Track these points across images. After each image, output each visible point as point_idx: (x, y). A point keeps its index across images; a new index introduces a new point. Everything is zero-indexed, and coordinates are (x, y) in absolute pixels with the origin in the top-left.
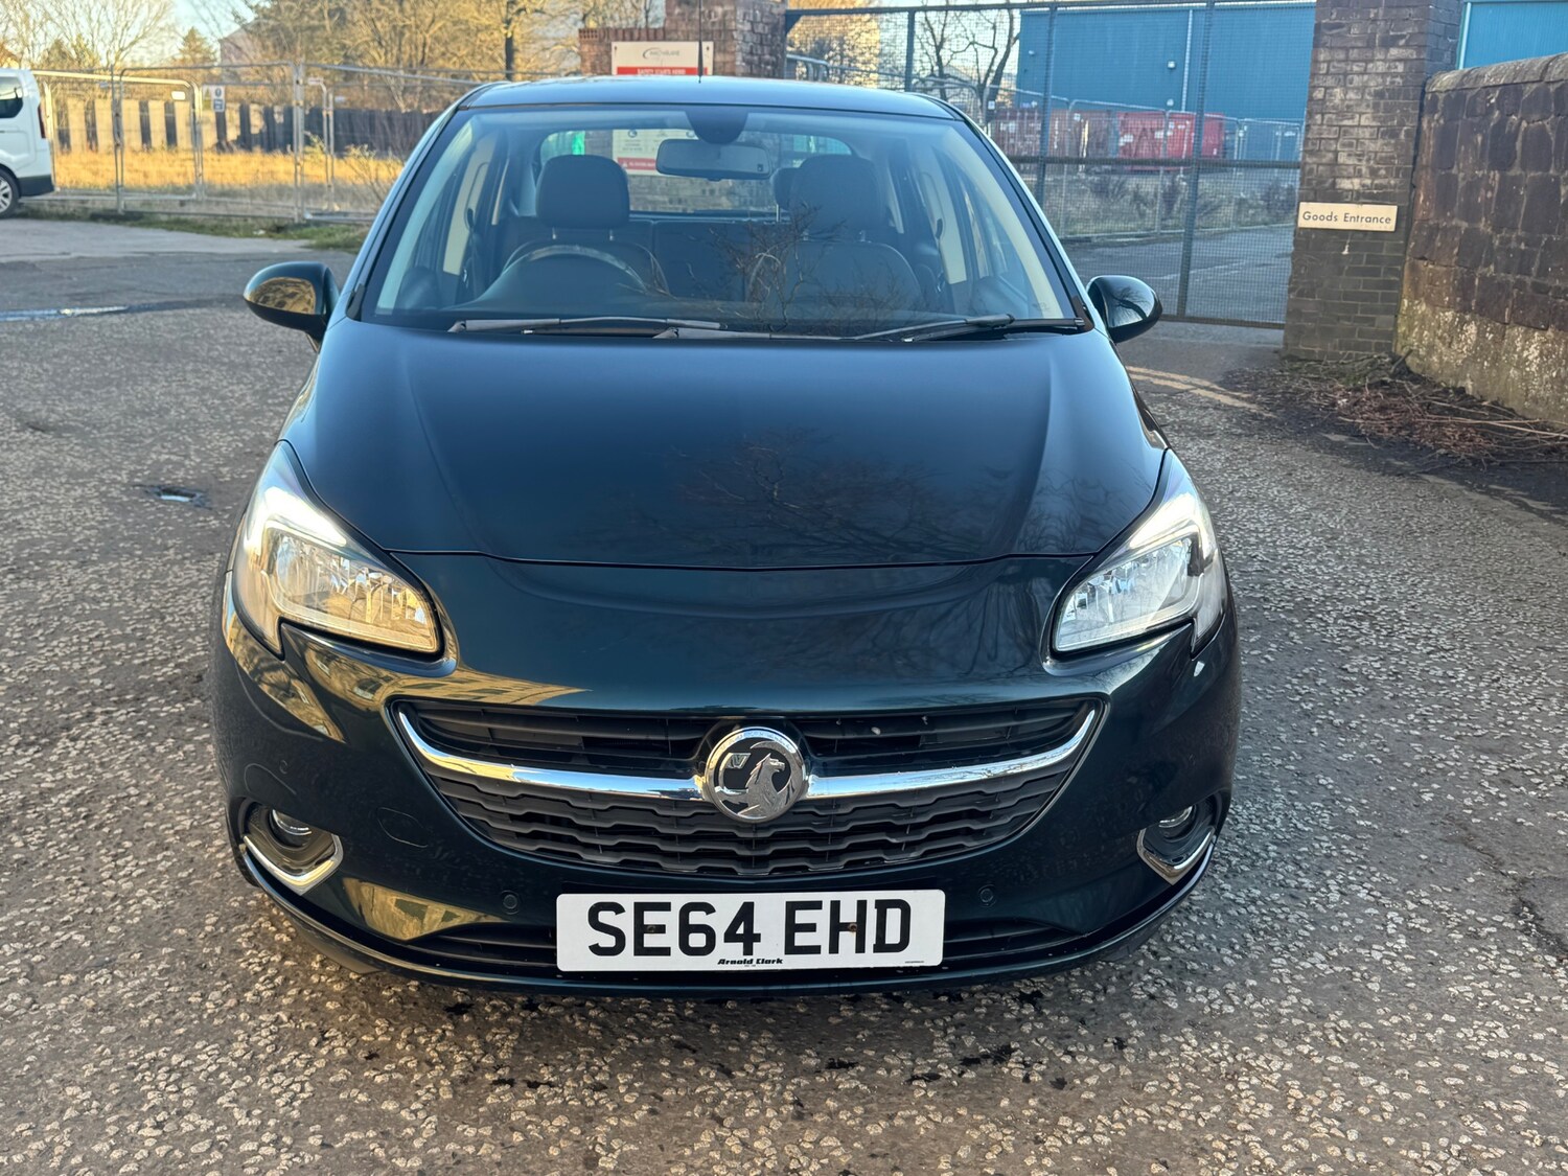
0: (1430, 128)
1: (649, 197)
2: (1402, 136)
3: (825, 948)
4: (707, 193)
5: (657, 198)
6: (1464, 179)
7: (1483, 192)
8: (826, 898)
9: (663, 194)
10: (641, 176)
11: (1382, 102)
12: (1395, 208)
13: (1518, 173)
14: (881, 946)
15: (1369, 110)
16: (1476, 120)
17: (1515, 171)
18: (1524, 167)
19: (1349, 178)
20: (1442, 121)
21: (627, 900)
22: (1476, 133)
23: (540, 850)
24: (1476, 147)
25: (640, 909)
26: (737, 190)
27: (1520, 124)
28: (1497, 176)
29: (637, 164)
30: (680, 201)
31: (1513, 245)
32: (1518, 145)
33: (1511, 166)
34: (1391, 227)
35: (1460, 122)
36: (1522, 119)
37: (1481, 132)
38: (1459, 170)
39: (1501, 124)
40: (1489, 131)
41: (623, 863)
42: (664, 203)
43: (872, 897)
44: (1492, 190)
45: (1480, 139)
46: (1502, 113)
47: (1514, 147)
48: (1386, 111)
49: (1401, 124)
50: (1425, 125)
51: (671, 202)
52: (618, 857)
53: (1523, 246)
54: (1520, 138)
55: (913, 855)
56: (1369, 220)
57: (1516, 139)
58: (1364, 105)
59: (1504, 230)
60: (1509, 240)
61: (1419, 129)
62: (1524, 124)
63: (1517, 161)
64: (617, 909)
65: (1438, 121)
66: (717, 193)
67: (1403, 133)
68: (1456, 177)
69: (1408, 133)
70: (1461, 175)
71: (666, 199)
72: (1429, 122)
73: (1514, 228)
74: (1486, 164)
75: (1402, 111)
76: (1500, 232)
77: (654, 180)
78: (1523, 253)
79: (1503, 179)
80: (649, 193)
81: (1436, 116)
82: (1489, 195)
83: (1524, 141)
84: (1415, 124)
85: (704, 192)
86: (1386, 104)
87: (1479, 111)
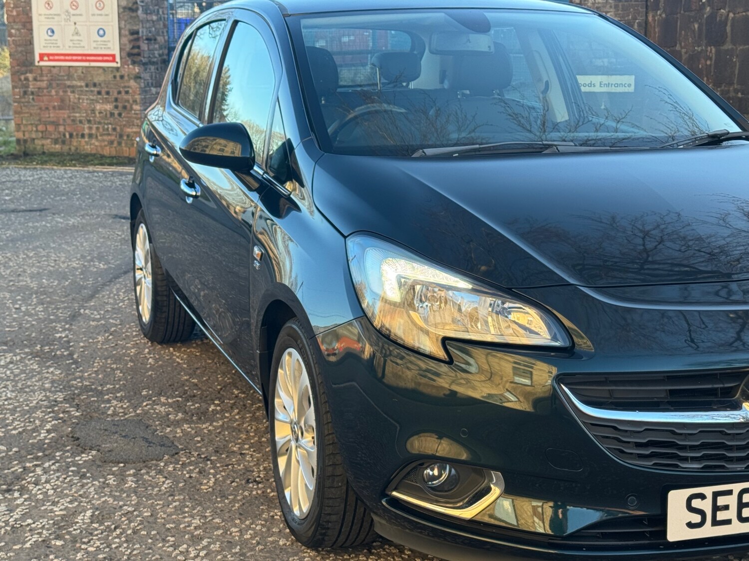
0: (654, 20)
1: (68, 83)
2: (636, 26)
4: (118, 78)
5: (74, 83)
6: (686, 53)
7: (703, 61)
9: (80, 79)
10: (60, 67)
11: (620, 4)
12: (633, 77)
13: (730, 47)
15: (611, 10)
16: (693, 14)
17: (728, 46)
18: (734, 42)
19: (600, 58)
20: (664, 15)
21: (708, 491)
22: (693, 22)
23: (655, 464)
24: (694, 31)
25: (716, 495)
26: (142, 76)
27: (728, 15)
28: (714, 50)
29: (56, 58)
30: (95, 85)
31: (732, 94)
32: (728, 29)
33: (723, 43)
34: (631, 89)
35: (679, 15)
36: (729, 12)
37: (697, 21)
38: (682, 48)
39: (713, 16)
40: (704, 21)
41: (705, 467)
42: (81, 87)
44: (711, 59)
45: (696, 26)
46: (712, 8)
47: (726, 30)
48: (623, 10)
49: (635, 19)
50: (650, 19)
51: (87, 86)
52: (701, 464)
53: (740, 95)
54: (729, 24)
56: (617, 85)
57: (726, 25)
58: (608, 6)
59: (723, 85)
60: (728, 92)
61: (646, 22)
62: (731, 15)
63: (729, 39)
64: (702, 497)
65: (660, 15)
66: (126, 78)
67: (636, 24)
68: (680, 52)
69: (639, 25)
70: (684, 51)
71: (83, 84)
72: (653, 17)
73: (731, 84)
74: (704, 42)
75: (634, 10)
76: (720, 87)
77: (71, 69)
78: (740, 100)
79: (718, 52)
80: (68, 79)
81: (659, 12)
82: (708, 63)
83: (732, 26)
84: (644, 18)
85: (115, 77)
86: (623, 5)
87: (694, 8)
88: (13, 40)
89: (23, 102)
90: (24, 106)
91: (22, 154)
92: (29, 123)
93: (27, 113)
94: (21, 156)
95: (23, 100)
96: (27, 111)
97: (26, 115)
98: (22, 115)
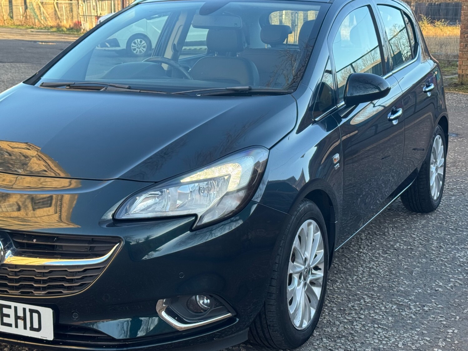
3: (14, 325)
8: (13, 304)
14: (32, 329)
43: (28, 307)
55: (43, 292)
88: (464, 12)
89: (464, 52)
90: (465, 53)
91: (460, 83)
92: (466, 64)
93: (466, 58)
94: (459, 85)
95: (464, 50)
96: (466, 57)
97: (465, 59)
98: (463, 60)
